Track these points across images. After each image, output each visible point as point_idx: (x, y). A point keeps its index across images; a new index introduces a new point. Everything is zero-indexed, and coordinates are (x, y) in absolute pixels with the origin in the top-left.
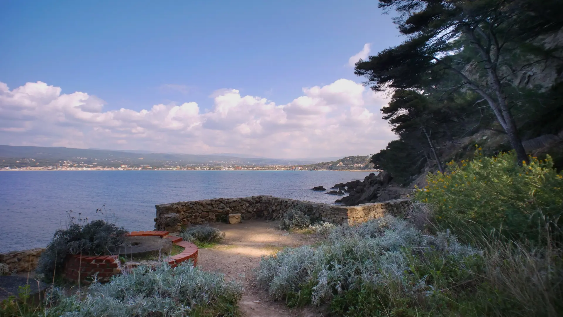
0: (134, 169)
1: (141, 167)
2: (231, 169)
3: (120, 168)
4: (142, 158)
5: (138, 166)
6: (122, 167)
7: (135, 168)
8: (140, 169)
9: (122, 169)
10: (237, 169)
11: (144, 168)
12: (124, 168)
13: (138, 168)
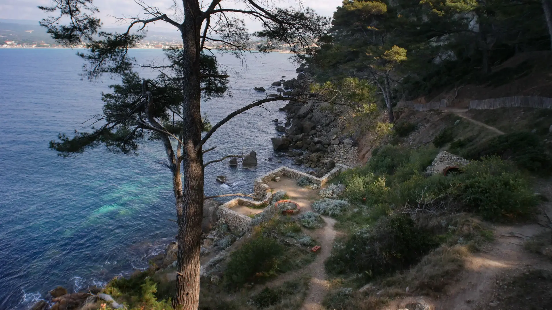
0: (26, 47)
1: (35, 44)
2: (150, 47)
3: (5, 46)
4: (31, 31)
5: (31, 43)
6: (8, 44)
7: (27, 44)
8: (34, 46)
9: (9, 47)
10: (157, 47)
11: (39, 45)
12: (10, 45)
13: (30, 45)
